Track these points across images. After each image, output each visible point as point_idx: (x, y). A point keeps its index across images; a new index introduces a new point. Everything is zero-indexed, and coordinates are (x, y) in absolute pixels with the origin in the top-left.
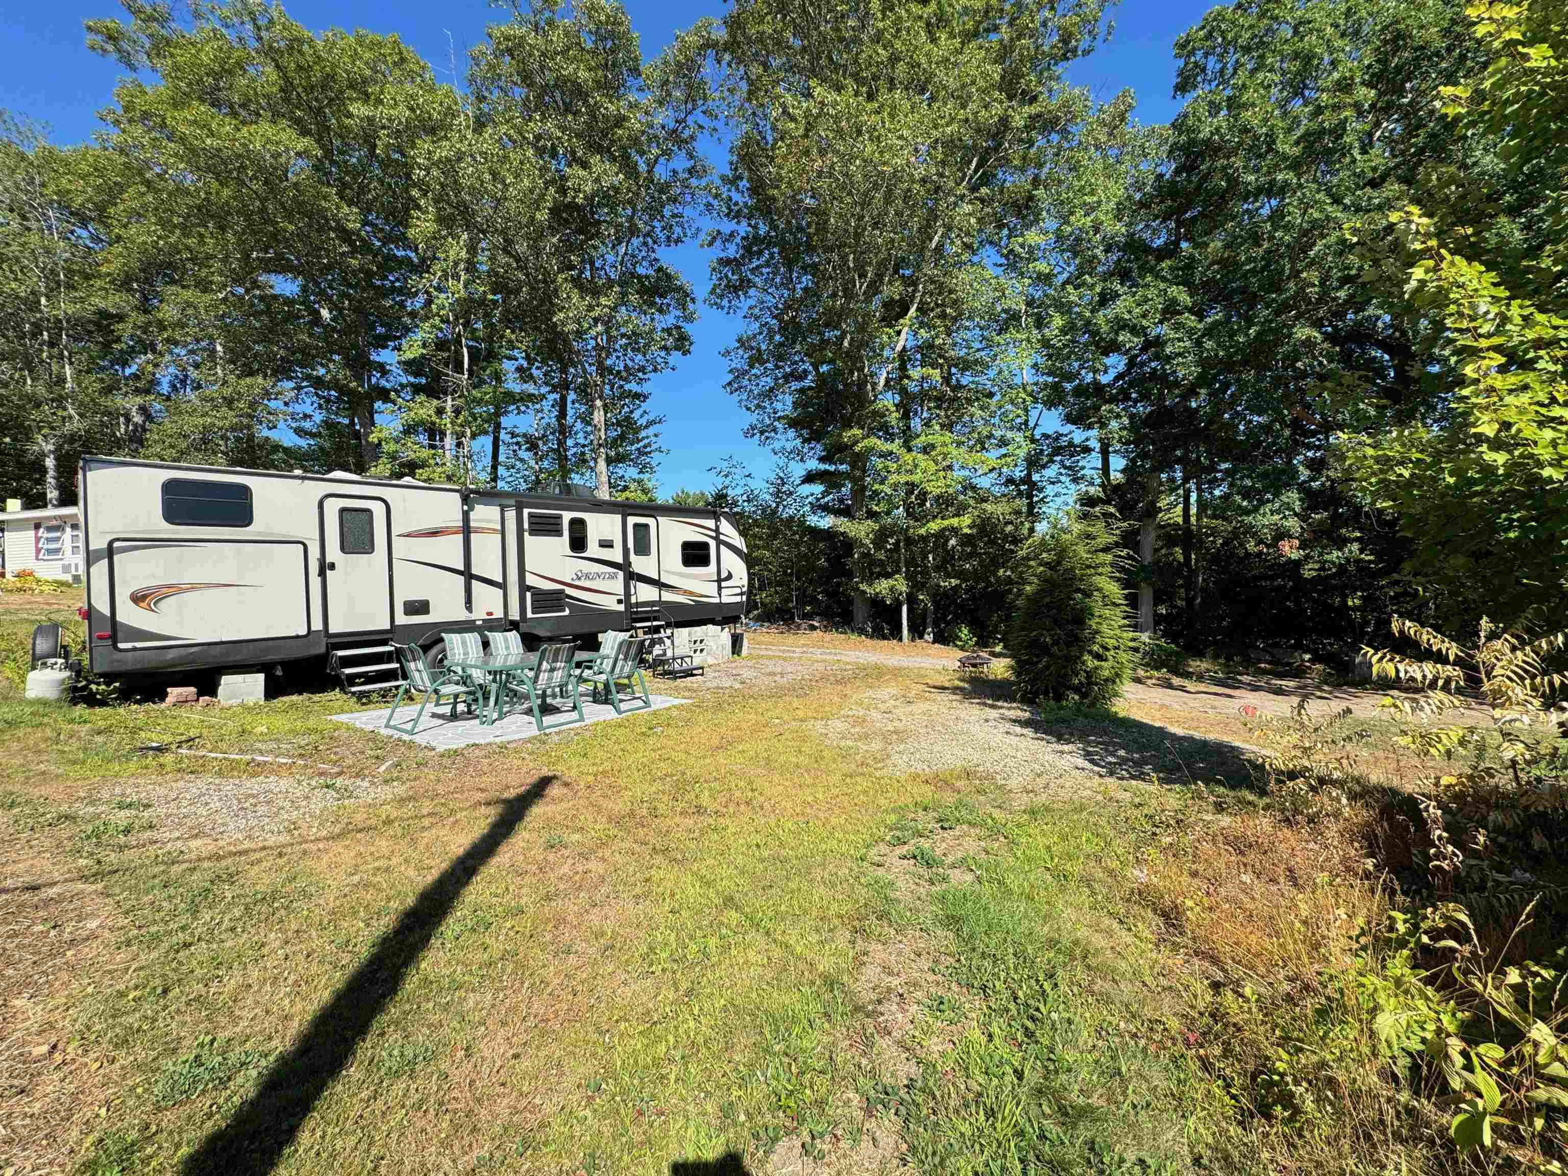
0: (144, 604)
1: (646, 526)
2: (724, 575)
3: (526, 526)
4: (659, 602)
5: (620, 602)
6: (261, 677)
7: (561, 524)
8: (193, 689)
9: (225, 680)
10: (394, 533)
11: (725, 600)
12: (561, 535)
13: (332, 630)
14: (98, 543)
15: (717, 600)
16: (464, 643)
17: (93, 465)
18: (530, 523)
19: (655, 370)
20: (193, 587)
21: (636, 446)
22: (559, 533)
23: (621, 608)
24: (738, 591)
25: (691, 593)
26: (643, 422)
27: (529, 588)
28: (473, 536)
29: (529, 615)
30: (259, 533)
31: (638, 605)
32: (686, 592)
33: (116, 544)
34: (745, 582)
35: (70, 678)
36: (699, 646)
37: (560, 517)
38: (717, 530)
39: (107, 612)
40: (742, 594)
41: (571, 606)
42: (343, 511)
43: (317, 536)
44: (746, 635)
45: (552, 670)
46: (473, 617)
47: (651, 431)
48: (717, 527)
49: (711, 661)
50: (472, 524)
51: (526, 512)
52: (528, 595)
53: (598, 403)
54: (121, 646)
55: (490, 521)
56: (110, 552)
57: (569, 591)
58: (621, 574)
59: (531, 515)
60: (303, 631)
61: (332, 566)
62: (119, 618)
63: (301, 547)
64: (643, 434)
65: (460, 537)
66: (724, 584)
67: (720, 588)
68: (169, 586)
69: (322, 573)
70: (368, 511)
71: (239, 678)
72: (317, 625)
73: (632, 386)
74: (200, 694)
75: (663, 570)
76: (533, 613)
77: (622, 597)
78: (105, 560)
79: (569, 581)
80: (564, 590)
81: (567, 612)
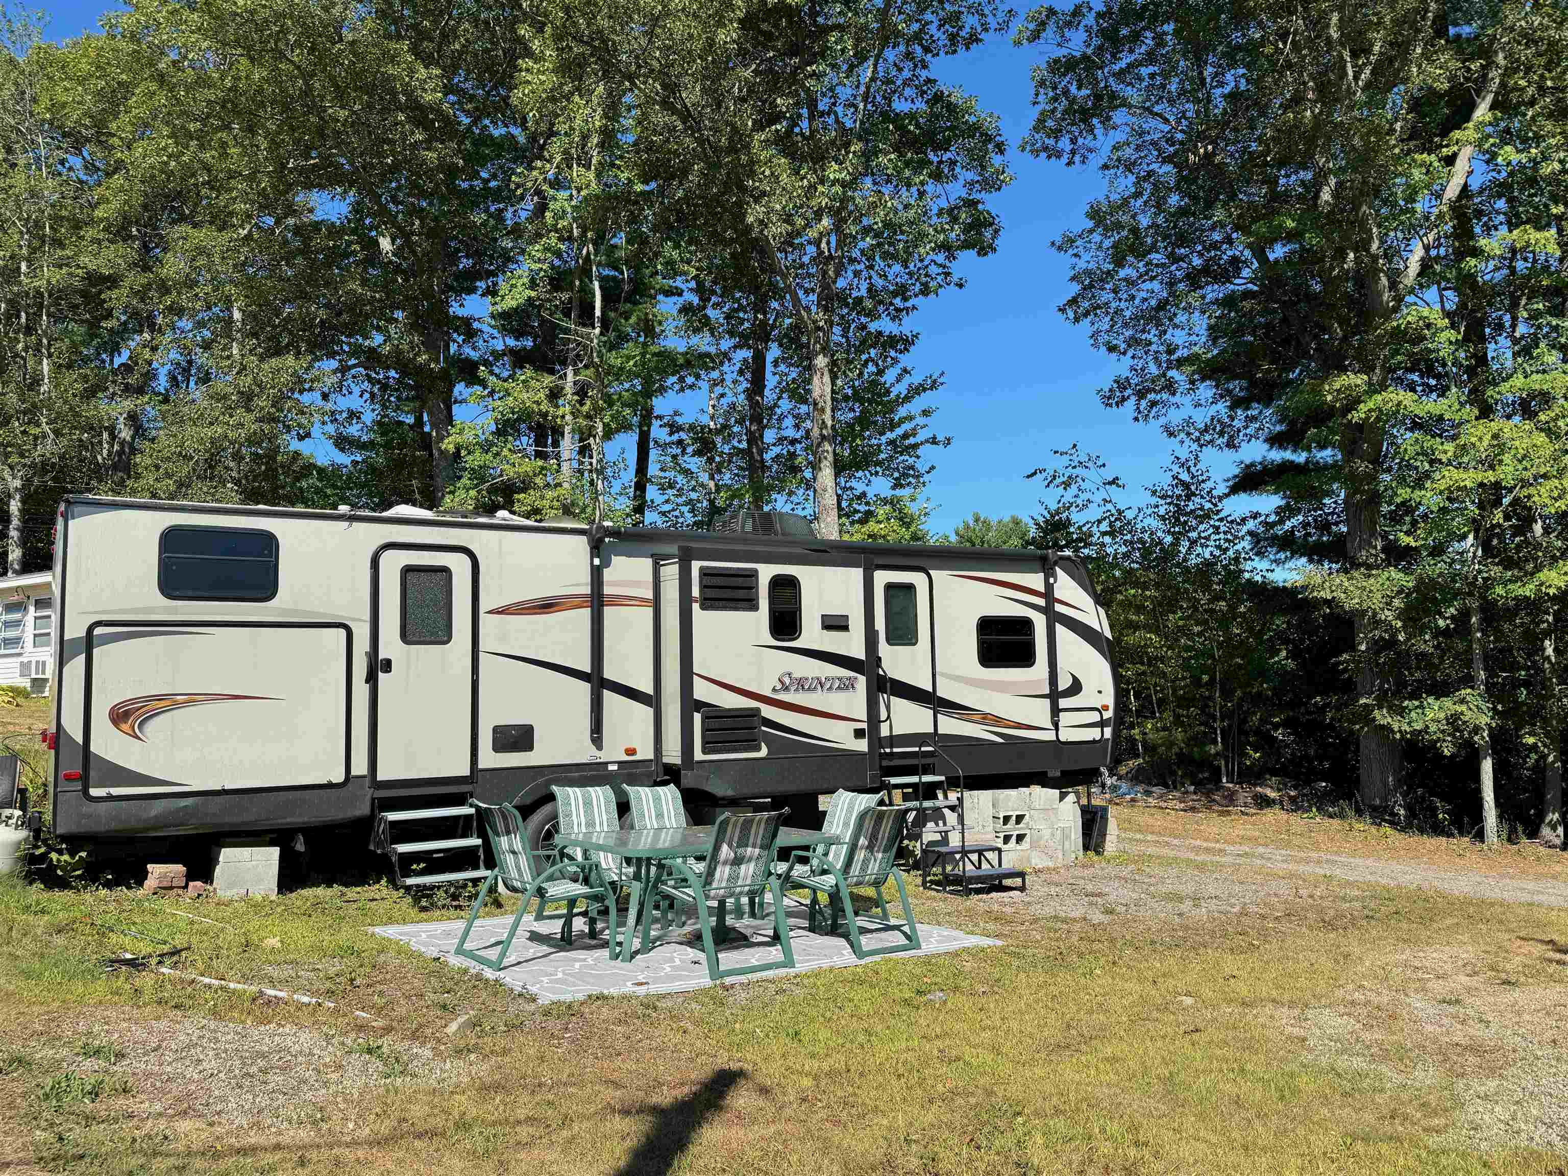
0: (125, 727)
1: (910, 588)
2: (1064, 683)
3: (696, 592)
4: (934, 737)
5: (859, 734)
6: (275, 852)
7: (754, 587)
8: (180, 868)
9: (227, 854)
10: (484, 606)
11: (1067, 735)
12: (754, 607)
13: (381, 777)
14: (75, 630)
15: (1050, 736)
16: (588, 803)
17: (77, 509)
18: (703, 587)
20: (192, 699)
21: (890, 435)
22: (751, 604)
23: (862, 745)
24: (1095, 717)
25: (998, 721)
26: (901, 389)
27: (699, 705)
28: (609, 612)
29: (698, 755)
30: (285, 611)
31: (893, 740)
32: (987, 719)
33: (98, 631)
34: (1109, 699)
35: (26, 840)
36: (1013, 829)
37: (754, 574)
38: (1048, 594)
39: (80, 739)
40: (1102, 724)
41: (770, 741)
42: (407, 570)
43: (367, 615)
44: (1112, 811)
45: (737, 861)
46: (603, 756)
47: (915, 406)
48: (1049, 588)
49: (1038, 861)
50: (607, 590)
51: (696, 566)
52: (697, 717)
53: (821, 361)
54: (94, 792)
55: (637, 584)
56: (89, 643)
57: (768, 712)
58: (862, 680)
59: (705, 573)
60: (338, 776)
61: (387, 665)
62: (93, 748)
63: (342, 632)
64: (902, 412)
65: (585, 615)
66: (1063, 703)
67: (1056, 711)
68: (159, 698)
69: (372, 678)
70: (445, 570)
71: (245, 852)
72: (360, 767)
73: (885, 325)
74: (191, 876)
75: (943, 675)
76: (704, 752)
77: (864, 726)
78: (83, 657)
79: (768, 693)
80: (758, 710)
81: (764, 752)
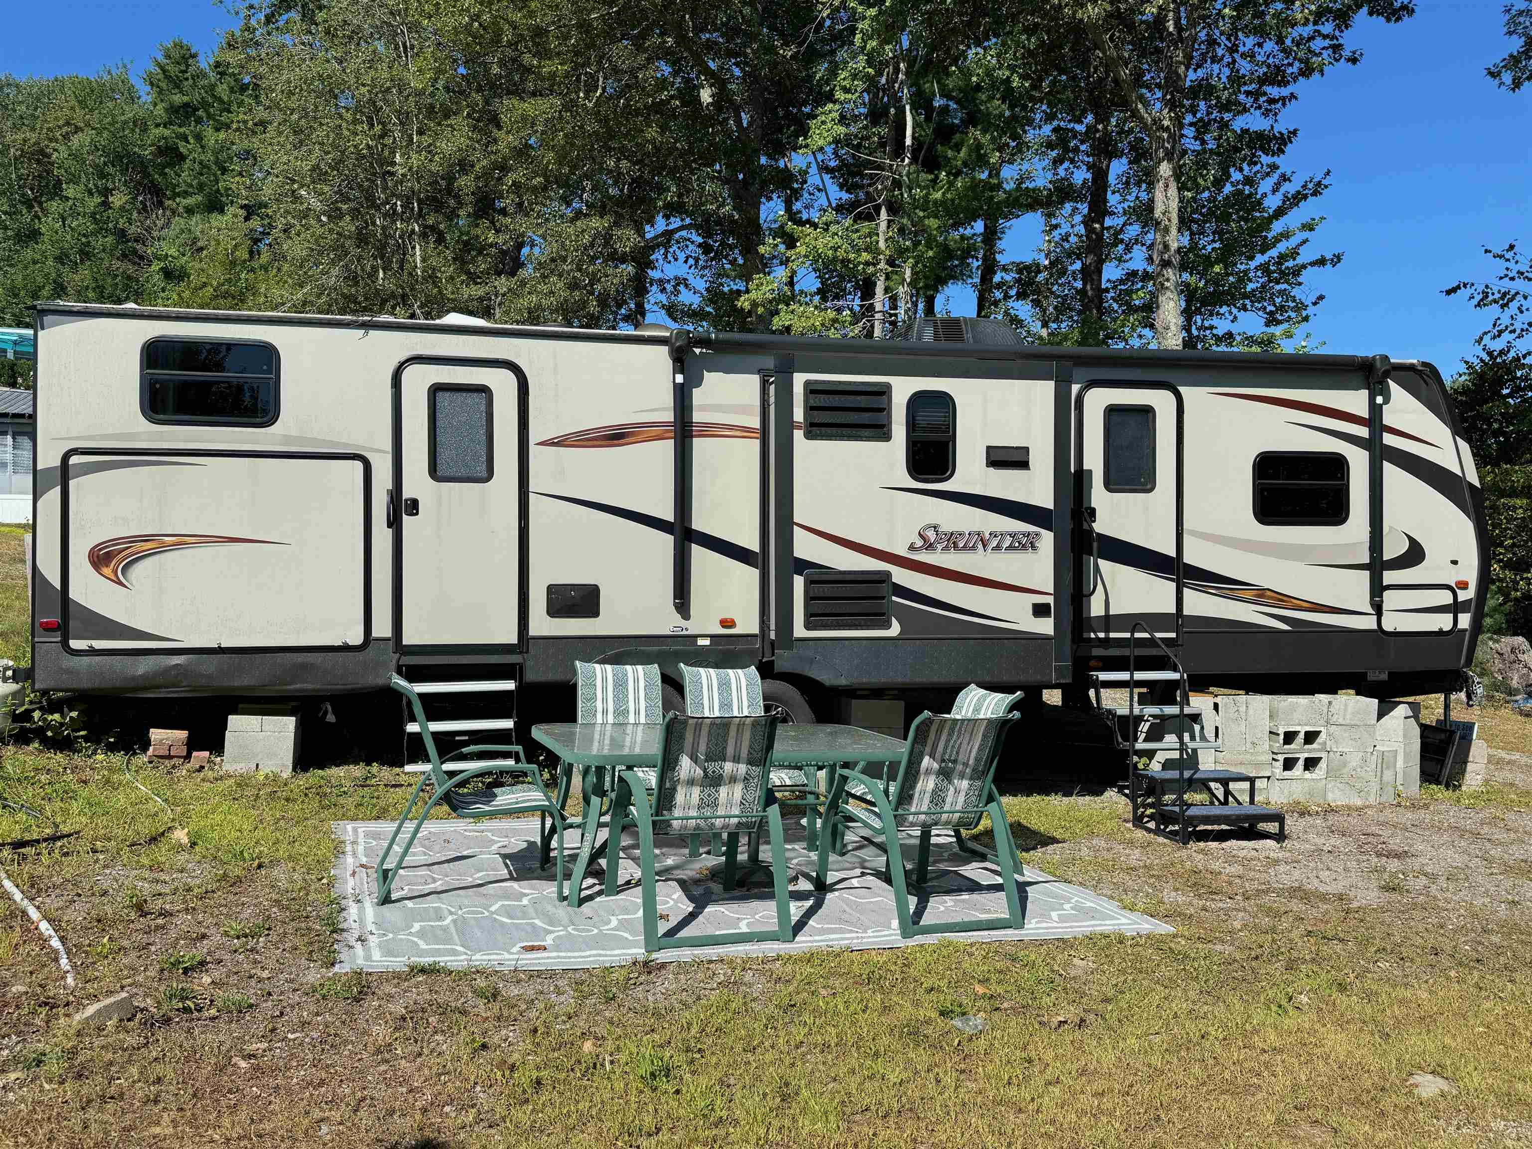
0: (107, 571)
1: (1147, 412)
2: (1393, 548)
3: (799, 415)
4: (1177, 619)
5: (1040, 610)
6: (289, 723)
7: (885, 410)
8: (183, 734)
9: (236, 722)
10: (535, 435)
11: (1392, 622)
12: (886, 436)
13: (409, 638)
14: (49, 458)
15: (1368, 623)
16: (620, 684)
17: (48, 319)
18: (809, 409)
19: (1307, 72)
20: (182, 542)
21: (1260, 259)
22: (881, 432)
23: (1046, 626)
24: (1446, 598)
25: (1281, 600)
27: (802, 566)
28: (699, 445)
29: (799, 630)
30: (287, 439)
31: (1109, 621)
32: (1261, 596)
33: (74, 460)
34: (1470, 571)
35: (14, 695)
36: (1300, 750)
37: (884, 392)
38: (1374, 421)
39: (58, 585)
40: (1455, 608)
41: (904, 616)
42: (436, 390)
43: (388, 445)
46: (692, 627)
47: (1293, 219)
48: (1376, 411)
49: (1337, 796)
50: (697, 417)
51: (799, 380)
52: (799, 582)
54: (75, 644)
55: (743, 410)
56: (64, 473)
57: (901, 576)
58: (1047, 539)
59: (811, 389)
60: (356, 638)
61: (413, 507)
62: (73, 595)
63: (359, 465)
65: (666, 449)
66: (1389, 577)
67: (1377, 589)
68: (146, 538)
69: (395, 523)
70: (483, 390)
71: (253, 721)
72: (382, 628)
74: (193, 745)
75: (1193, 533)
76: (808, 626)
77: (1050, 600)
78: (58, 489)
79: (901, 550)
80: (888, 574)
81: (895, 629)
